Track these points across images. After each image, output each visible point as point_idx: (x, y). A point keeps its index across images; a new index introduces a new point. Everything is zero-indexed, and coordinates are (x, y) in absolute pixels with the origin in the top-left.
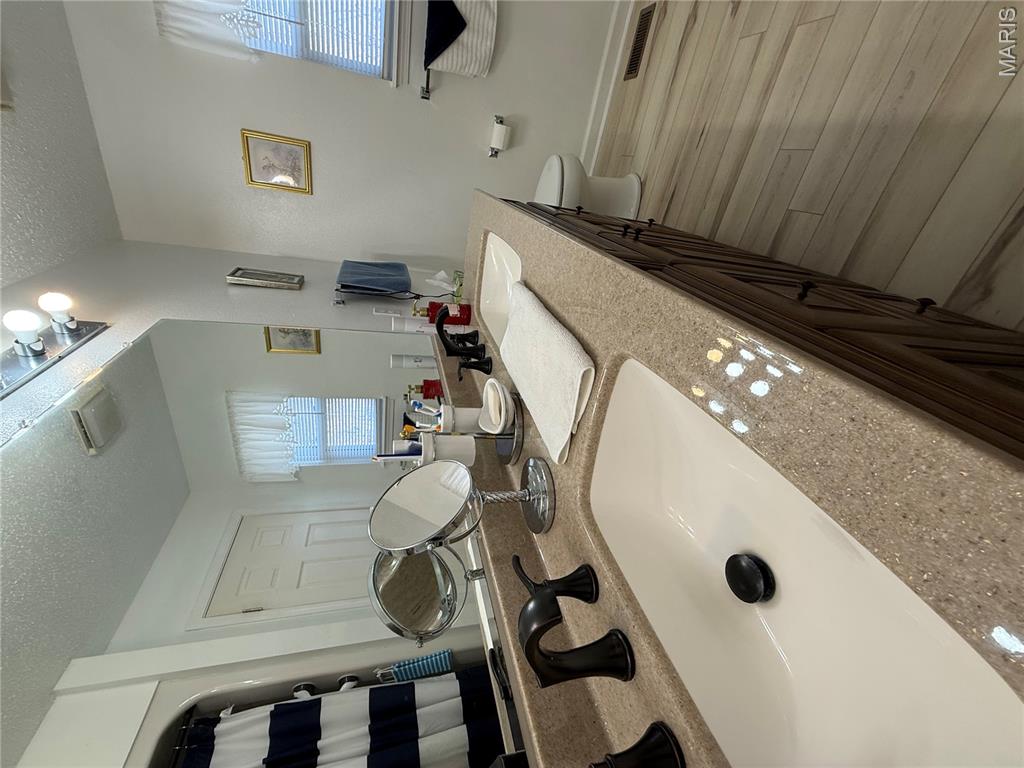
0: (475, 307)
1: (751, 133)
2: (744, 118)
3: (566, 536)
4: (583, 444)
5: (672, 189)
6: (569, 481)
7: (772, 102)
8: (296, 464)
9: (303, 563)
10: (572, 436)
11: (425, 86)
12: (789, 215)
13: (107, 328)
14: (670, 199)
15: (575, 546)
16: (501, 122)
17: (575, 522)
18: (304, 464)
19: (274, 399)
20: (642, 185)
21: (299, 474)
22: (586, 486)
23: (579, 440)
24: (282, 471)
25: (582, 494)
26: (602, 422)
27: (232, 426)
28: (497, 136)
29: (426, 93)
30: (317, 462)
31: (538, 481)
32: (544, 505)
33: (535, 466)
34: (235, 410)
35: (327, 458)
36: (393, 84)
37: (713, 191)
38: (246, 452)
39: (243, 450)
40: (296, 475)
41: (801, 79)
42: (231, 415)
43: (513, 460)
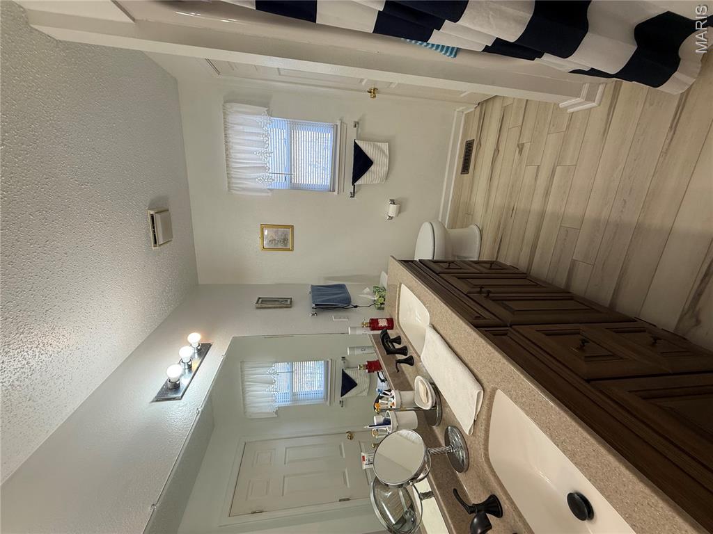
0: (396, 322)
1: (542, 215)
2: (536, 206)
3: (479, 477)
4: (482, 428)
5: (500, 236)
6: (476, 446)
7: (551, 199)
8: (277, 405)
9: (284, 477)
10: (475, 421)
11: (352, 191)
12: (574, 262)
13: (211, 346)
14: (499, 243)
15: (484, 483)
16: (394, 203)
17: (483, 469)
18: (282, 404)
19: (268, 365)
20: (481, 232)
21: (279, 411)
22: (486, 449)
23: (479, 422)
24: (268, 411)
25: (484, 453)
26: (490, 416)
27: (242, 383)
28: (392, 210)
29: (353, 195)
30: (288, 403)
31: (457, 439)
32: (461, 454)
33: (452, 431)
34: (246, 372)
35: (294, 400)
36: (336, 193)
37: (525, 242)
38: (249, 399)
39: (247, 398)
40: (276, 413)
41: (565, 192)
42: (243, 376)
43: (437, 424)
